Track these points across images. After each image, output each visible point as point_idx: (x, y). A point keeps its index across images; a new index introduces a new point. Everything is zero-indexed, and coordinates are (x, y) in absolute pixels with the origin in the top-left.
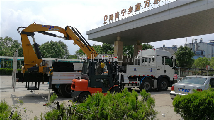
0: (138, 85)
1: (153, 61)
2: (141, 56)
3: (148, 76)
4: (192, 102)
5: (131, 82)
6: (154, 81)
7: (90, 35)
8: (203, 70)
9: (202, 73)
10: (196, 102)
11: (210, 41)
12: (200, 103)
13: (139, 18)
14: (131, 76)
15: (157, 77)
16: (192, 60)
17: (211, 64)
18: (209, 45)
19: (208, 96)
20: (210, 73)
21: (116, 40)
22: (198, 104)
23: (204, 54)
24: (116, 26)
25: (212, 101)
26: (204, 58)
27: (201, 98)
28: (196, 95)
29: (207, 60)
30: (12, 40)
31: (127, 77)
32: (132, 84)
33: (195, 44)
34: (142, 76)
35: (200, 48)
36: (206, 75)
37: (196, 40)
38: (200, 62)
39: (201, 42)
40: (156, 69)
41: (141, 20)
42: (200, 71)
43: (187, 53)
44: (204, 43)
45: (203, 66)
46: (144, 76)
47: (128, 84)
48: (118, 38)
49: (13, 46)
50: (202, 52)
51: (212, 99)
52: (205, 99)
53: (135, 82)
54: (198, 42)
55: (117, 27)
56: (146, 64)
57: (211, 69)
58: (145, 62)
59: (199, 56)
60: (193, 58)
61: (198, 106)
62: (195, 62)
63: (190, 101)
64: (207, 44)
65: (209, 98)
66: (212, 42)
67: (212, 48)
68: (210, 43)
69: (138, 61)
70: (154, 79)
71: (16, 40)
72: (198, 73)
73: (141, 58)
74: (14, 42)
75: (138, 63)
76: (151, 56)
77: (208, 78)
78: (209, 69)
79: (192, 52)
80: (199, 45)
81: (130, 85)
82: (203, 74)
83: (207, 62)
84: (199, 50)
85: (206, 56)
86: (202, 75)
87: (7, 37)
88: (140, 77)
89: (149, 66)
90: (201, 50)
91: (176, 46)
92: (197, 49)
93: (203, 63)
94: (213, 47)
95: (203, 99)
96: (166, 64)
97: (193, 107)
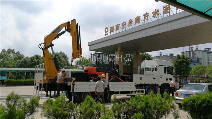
0: (144, 93)
1: (156, 70)
2: (145, 66)
3: (152, 84)
4: (196, 102)
5: (138, 90)
6: (157, 88)
7: (91, 46)
8: (200, 77)
9: (199, 80)
10: (199, 102)
11: (206, 49)
12: (201, 102)
13: (139, 30)
14: (137, 84)
15: (160, 85)
16: (189, 68)
17: (208, 72)
18: (205, 53)
19: (208, 97)
20: (207, 81)
21: (117, 51)
22: (200, 103)
23: (200, 61)
24: (117, 37)
25: (211, 100)
26: (200, 66)
27: (202, 99)
28: (199, 96)
29: (204, 68)
30: (14, 52)
31: (134, 85)
32: (139, 91)
33: (191, 52)
34: (147, 84)
35: (196, 56)
36: (204, 82)
37: (192, 48)
38: (197, 70)
39: (197, 49)
40: (159, 78)
41: (141, 32)
42: (198, 79)
43: (185, 61)
44: (200, 51)
45: (200, 74)
46: (148, 84)
47: (135, 92)
48: (119, 49)
49: (16, 58)
50: (198, 60)
51: (211, 99)
52: (206, 99)
53: (141, 90)
54: (193, 50)
55: (118, 39)
56: (149, 73)
57: (207, 76)
58: (149, 71)
59: (196, 64)
60: (190, 66)
61: (201, 104)
62: (192, 70)
63: (194, 101)
64: (203, 51)
65: (208, 98)
66: (208, 49)
67: (208, 56)
68: (206, 50)
69: (142, 70)
70: (157, 87)
71: (18, 52)
72: (196, 80)
73: (144, 68)
74: (17, 53)
75: (142, 72)
76: (154, 66)
77: (207, 84)
78: (206, 77)
79: (189, 61)
80: (195, 52)
81: (136, 92)
82: (201, 81)
83: (203, 70)
84: (195, 58)
85: (202, 64)
86: (199, 82)
87: (9, 49)
88: (145, 85)
89: (152, 75)
90: (197, 57)
91: (173, 54)
92: (193, 56)
93: (200, 71)
94: (209, 54)
95: (204, 99)
96: (167, 73)
97: (196, 105)
